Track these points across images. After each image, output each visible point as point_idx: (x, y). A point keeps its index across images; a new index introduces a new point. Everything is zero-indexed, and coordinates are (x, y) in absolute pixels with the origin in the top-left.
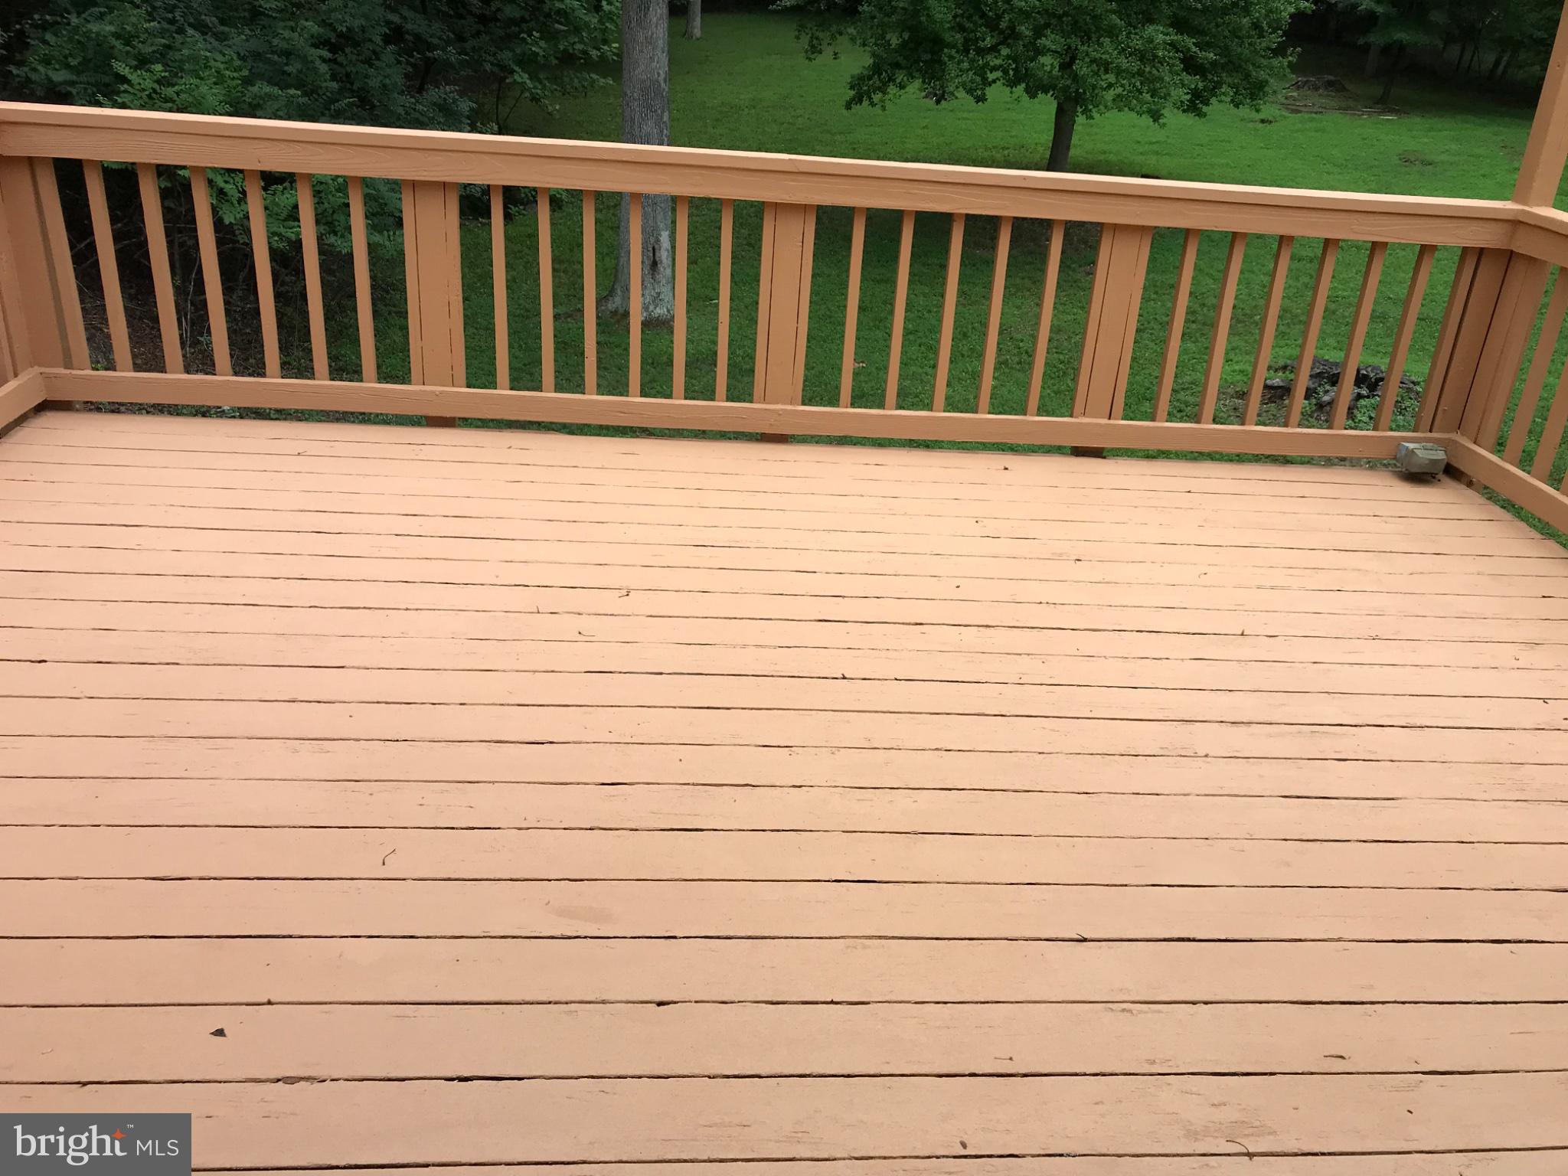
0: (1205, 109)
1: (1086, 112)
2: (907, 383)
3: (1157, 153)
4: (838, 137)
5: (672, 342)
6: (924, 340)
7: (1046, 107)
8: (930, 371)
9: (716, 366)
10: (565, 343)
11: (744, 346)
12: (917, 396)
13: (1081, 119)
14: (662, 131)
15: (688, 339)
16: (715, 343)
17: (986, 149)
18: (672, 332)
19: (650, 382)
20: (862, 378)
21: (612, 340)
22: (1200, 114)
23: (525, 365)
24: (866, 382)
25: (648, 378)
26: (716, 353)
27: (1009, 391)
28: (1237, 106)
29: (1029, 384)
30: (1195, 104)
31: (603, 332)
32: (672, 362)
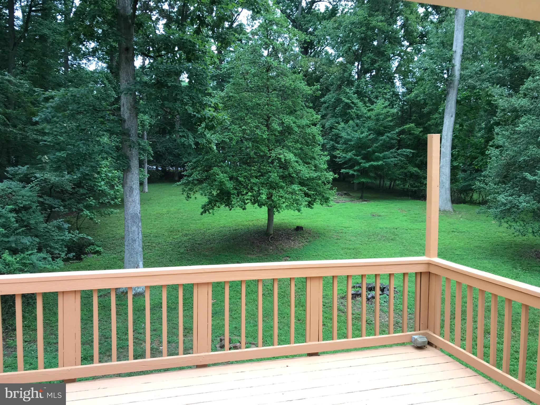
0: (313, 206)
1: (278, 211)
2: (231, 306)
3: (300, 219)
4: (198, 221)
5: (145, 301)
6: (235, 289)
7: (265, 209)
8: (239, 300)
9: (162, 308)
10: (104, 306)
11: (171, 299)
12: (236, 311)
13: (276, 213)
14: (139, 229)
15: (150, 299)
16: (161, 299)
17: (247, 221)
18: (145, 297)
19: (138, 318)
20: (215, 306)
21: (122, 303)
22: (312, 208)
23: (89, 317)
24: (217, 307)
25: (137, 317)
26: (161, 303)
27: (267, 305)
28: (322, 205)
29: (273, 301)
30: (310, 205)
31: (118, 300)
32: (145, 309)
